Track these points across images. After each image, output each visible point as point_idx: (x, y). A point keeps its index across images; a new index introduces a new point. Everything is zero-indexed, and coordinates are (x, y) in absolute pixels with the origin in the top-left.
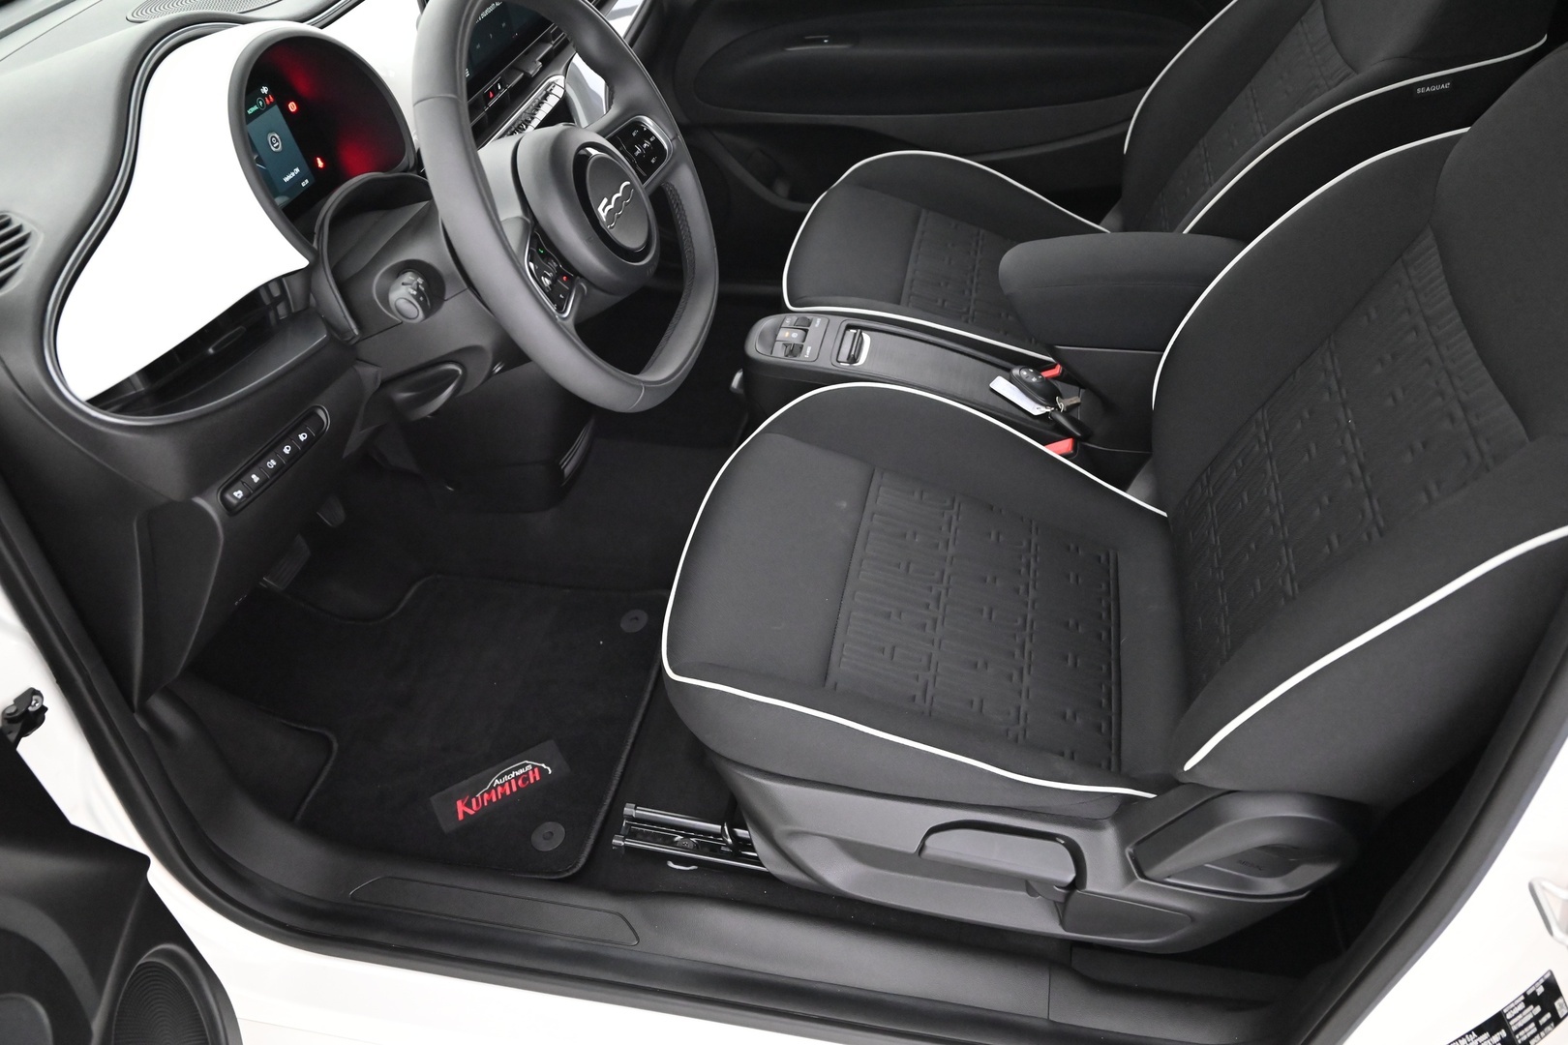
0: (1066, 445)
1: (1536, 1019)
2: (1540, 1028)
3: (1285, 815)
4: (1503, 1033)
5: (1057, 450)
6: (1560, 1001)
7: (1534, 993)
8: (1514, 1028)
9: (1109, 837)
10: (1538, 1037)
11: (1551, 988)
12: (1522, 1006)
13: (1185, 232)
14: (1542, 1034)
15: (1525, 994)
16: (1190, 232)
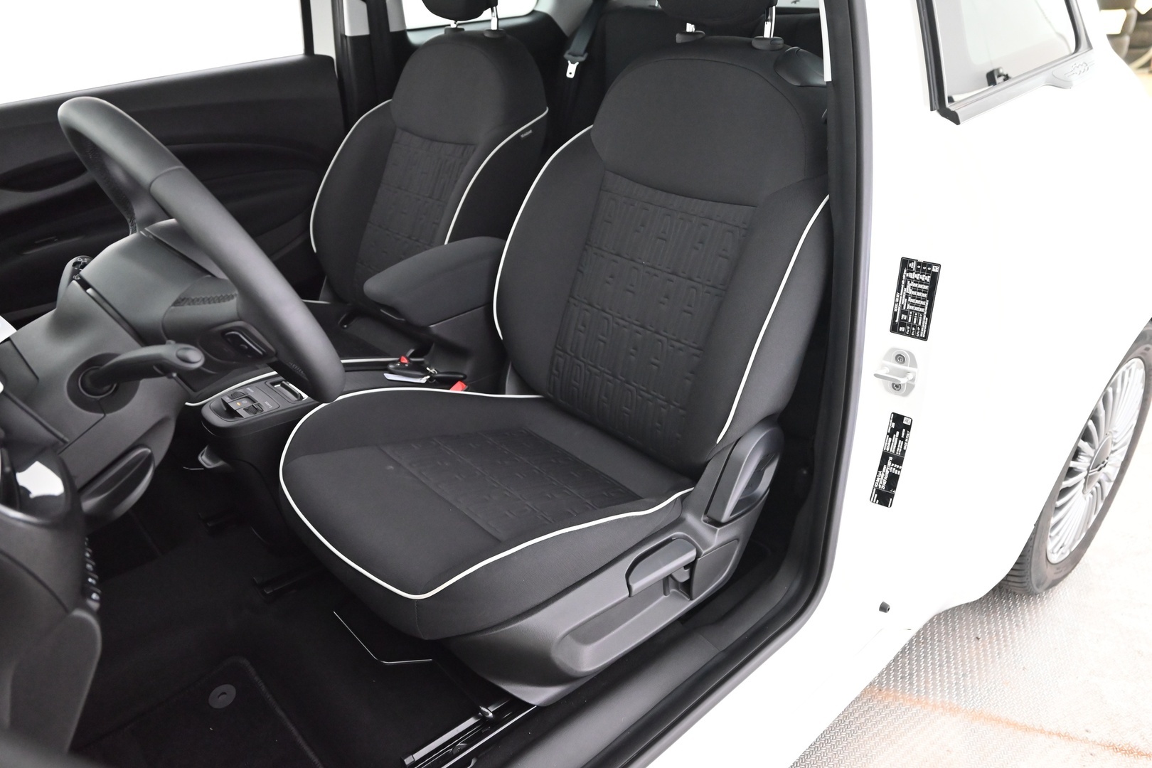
0: (459, 384)
1: (900, 438)
2: (904, 440)
3: (756, 443)
4: (891, 458)
5: (458, 389)
6: (905, 419)
7: (892, 428)
8: (893, 452)
9: (690, 518)
10: (906, 443)
11: (898, 419)
12: (890, 439)
13: (446, 242)
14: (906, 440)
15: (888, 434)
16: (449, 242)
